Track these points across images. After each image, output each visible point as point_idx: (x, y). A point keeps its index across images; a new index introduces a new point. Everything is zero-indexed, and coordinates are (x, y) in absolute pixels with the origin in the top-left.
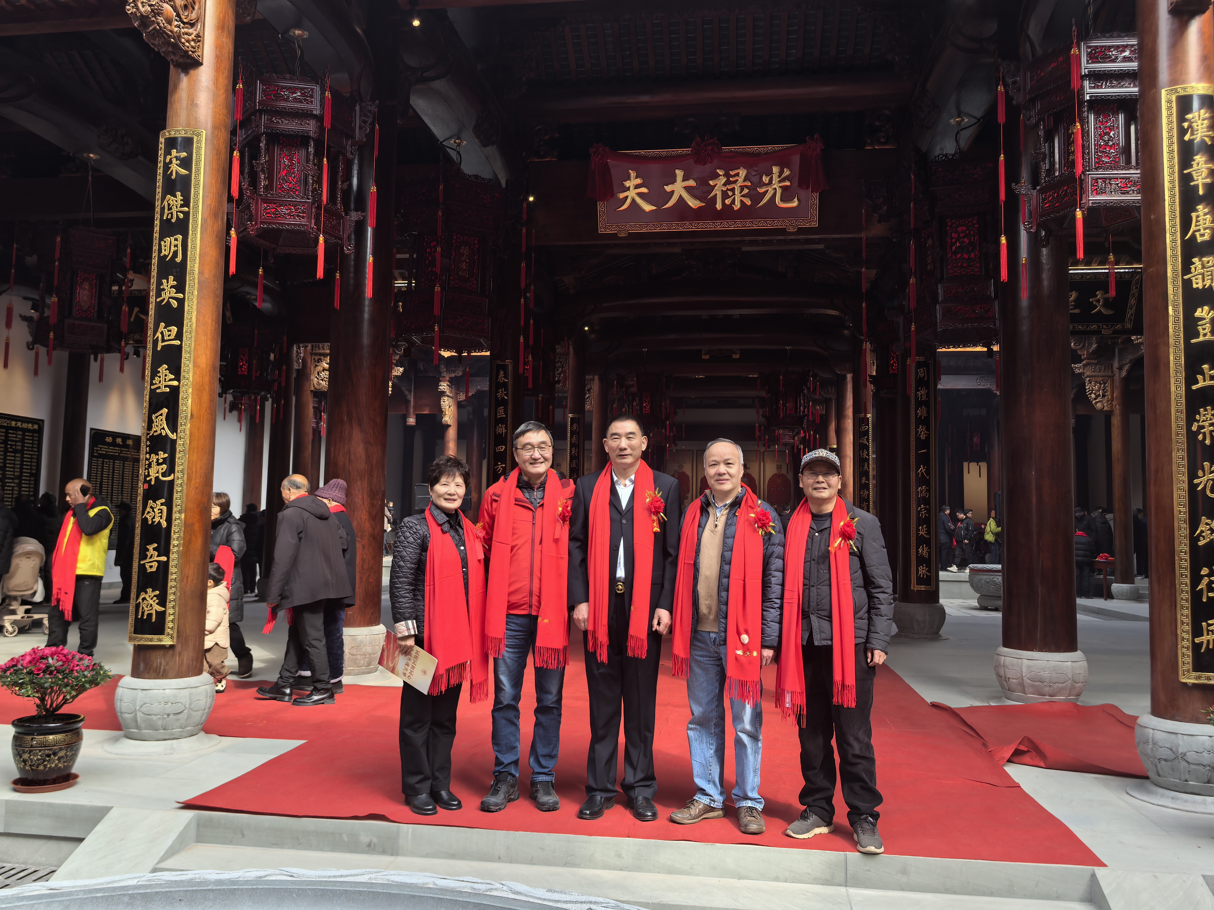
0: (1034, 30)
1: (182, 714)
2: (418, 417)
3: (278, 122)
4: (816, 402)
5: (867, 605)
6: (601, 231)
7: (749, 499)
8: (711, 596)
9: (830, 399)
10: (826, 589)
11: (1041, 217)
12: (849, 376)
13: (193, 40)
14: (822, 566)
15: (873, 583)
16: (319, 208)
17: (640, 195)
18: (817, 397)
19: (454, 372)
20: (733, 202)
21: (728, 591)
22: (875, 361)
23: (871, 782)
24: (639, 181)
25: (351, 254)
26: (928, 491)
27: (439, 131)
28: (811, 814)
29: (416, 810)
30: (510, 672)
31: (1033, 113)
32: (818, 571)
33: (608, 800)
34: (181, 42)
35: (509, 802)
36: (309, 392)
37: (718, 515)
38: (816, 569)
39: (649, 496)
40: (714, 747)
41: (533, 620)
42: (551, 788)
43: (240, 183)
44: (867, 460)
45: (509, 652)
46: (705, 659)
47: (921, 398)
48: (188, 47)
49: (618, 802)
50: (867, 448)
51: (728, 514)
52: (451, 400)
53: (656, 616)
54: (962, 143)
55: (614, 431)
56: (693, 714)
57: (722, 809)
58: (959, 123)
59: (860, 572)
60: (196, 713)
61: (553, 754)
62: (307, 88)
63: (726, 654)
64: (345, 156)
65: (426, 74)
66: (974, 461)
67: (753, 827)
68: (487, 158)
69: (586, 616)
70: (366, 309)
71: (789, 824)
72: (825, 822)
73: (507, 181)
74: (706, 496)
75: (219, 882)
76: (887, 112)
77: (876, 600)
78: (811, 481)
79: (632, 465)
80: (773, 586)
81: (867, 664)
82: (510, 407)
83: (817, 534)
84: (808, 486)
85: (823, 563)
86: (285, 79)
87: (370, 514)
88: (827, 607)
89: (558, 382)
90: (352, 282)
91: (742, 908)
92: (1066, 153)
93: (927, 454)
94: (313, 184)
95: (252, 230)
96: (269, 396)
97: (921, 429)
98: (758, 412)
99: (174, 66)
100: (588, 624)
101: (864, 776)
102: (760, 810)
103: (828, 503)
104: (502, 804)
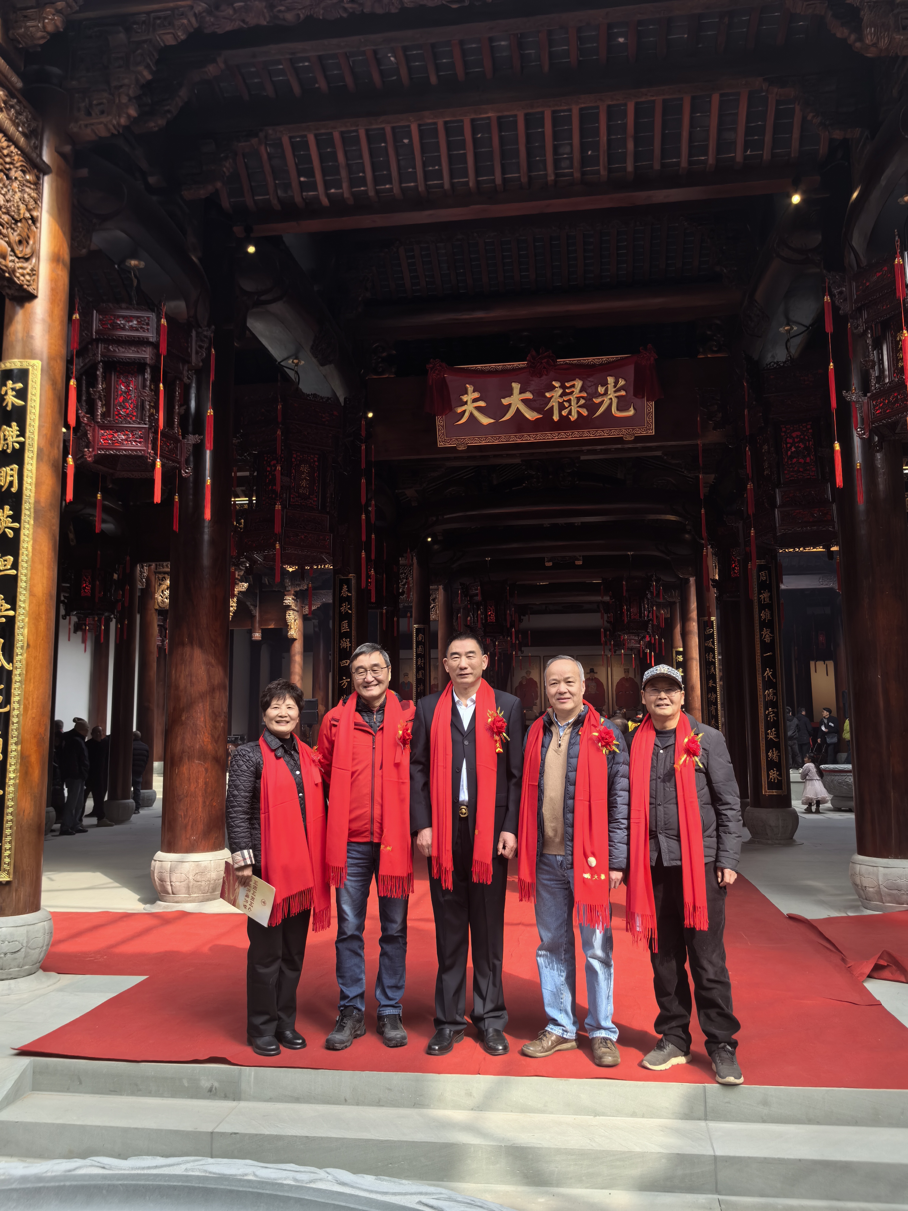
0: (857, 241)
1: (19, 953)
2: (264, 632)
3: (115, 351)
4: (659, 606)
5: (715, 823)
6: (440, 445)
7: (592, 718)
8: (556, 818)
9: (675, 603)
10: (673, 807)
11: (873, 423)
12: (692, 580)
13: (28, 274)
14: (668, 784)
15: (721, 800)
16: (156, 432)
17: (478, 408)
18: (661, 600)
19: (299, 585)
20: (570, 413)
21: (573, 812)
22: (717, 564)
23: (728, 1008)
24: (476, 395)
25: (189, 477)
26: (775, 694)
27: (277, 352)
28: (667, 1043)
29: (258, 1051)
30: (353, 901)
31: (860, 322)
32: (664, 789)
33: (457, 1032)
34: (15, 276)
35: (355, 1038)
36: (153, 611)
37: (561, 734)
38: (662, 788)
39: (491, 715)
40: (564, 974)
41: (377, 846)
42: (399, 1022)
43: (77, 411)
44: (714, 663)
45: (351, 881)
46: (552, 882)
47: (764, 601)
48: (23, 281)
49: (467, 1035)
50: (713, 651)
51: (572, 733)
52: (296, 613)
53: (501, 839)
54: (793, 351)
55: (454, 651)
56: (542, 940)
57: (575, 1040)
58: (788, 331)
59: (706, 789)
60: (33, 951)
61: (399, 985)
62: (143, 317)
63: (573, 877)
64: (181, 380)
65: (263, 298)
66: (820, 660)
67: (608, 1060)
68: (325, 376)
69: (430, 842)
70: (206, 530)
71: (645, 1054)
72: (683, 1051)
73: (345, 399)
74: (548, 715)
76: (718, 322)
77: (723, 817)
78: (653, 698)
79: (472, 684)
80: (619, 806)
81: (718, 884)
82: (353, 621)
83: (661, 751)
84: (651, 703)
85: (669, 781)
86: (121, 308)
87: (213, 736)
88: (676, 827)
89: (403, 593)
90: (191, 504)
91: (599, 1149)
92: (895, 359)
93: (773, 658)
94: (150, 409)
95: (90, 457)
96: (112, 616)
97: (766, 632)
98: (602, 617)
99: (10, 300)
100: (432, 851)
101: (720, 1001)
102: (615, 1040)
103: (670, 719)
104: (348, 1041)
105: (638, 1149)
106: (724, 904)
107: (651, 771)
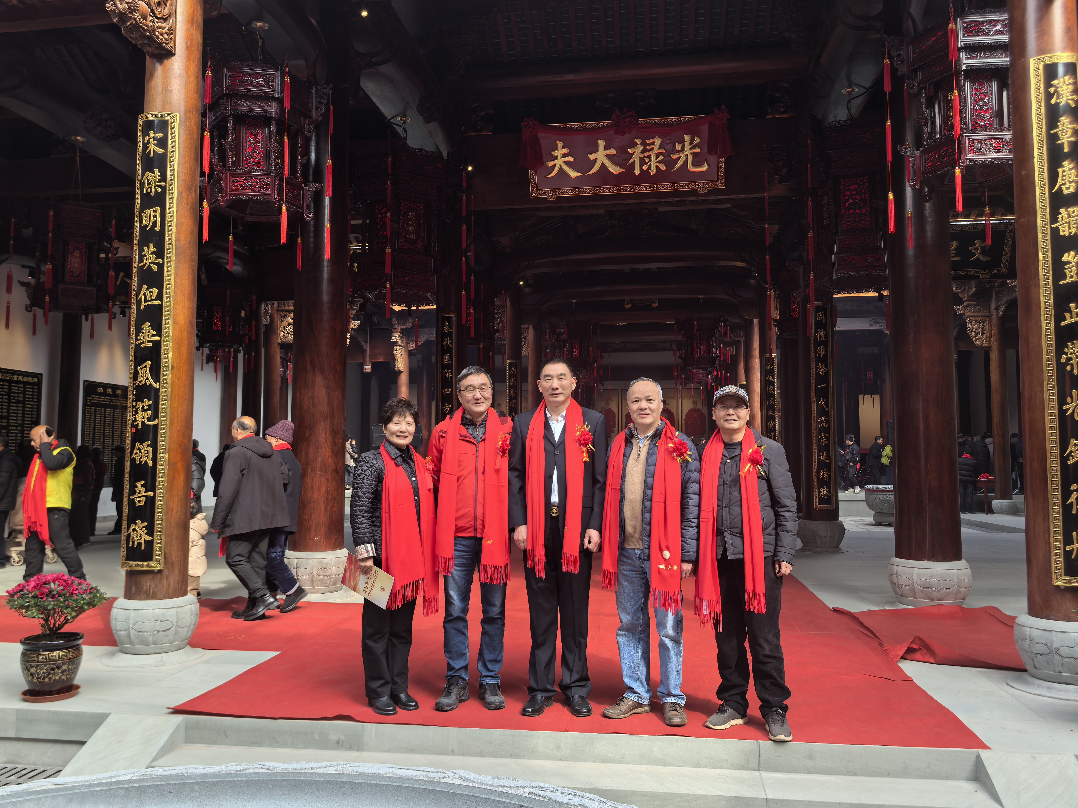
0: (915, 9)
1: (170, 631)
2: (374, 365)
3: (243, 105)
4: (726, 344)
5: (774, 522)
6: (533, 196)
7: (668, 432)
8: (635, 517)
9: (739, 342)
10: (737, 509)
11: (924, 174)
12: (756, 321)
13: (166, 33)
14: (734, 489)
15: (779, 503)
16: (281, 180)
17: (567, 163)
18: (727, 340)
19: (405, 324)
20: (650, 168)
21: (650, 512)
22: (778, 307)
23: (781, 679)
24: (565, 151)
25: (310, 221)
26: (827, 421)
27: (387, 110)
28: (728, 707)
29: (378, 711)
30: (459, 588)
31: (915, 83)
32: (730, 493)
33: (548, 699)
34: (155, 35)
35: (460, 702)
36: (276, 345)
37: (641, 445)
38: (728, 492)
39: (580, 429)
40: (640, 651)
41: (478, 541)
42: (498, 689)
43: (211, 160)
44: (773, 395)
45: (457, 570)
46: (631, 573)
47: (820, 339)
48: (162, 40)
49: (556, 701)
50: (773, 384)
51: (650, 444)
52: (402, 349)
53: (587, 535)
54: (853, 111)
55: (547, 373)
56: (621, 622)
57: (649, 705)
58: (850, 93)
59: (767, 494)
60: (182, 629)
61: (498, 659)
62: (268, 74)
63: (650, 568)
64: (303, 133)
65: (374, 60)
66: (868, 394)
67: (677, 720)
68: (430, 133)
69: (525, 537)
70: (326, 269)
71: (708, 717)
72: (740, 714)
73: (448, 153)
74: (630, 429)
75: (204, 775)
76: (786, 85)
77: (782, 518)
78: (722, 414)
79: (563, 402)
80: (690, 507)
81: (775, 574)
82: (454, 354)
83: (728, 461)
84: (720, 418)
85: (735, 486)
86: (249, 66)
87: (333, 451)
88: (739, 525)
89: (497, 331)
90: (312, 246)
91: (668, 792)
92: (946, 117)
93: (826, 389)
94: (275, 159)
95: (223, 201)
96: (241, 348)
97: (821, 366)
98: (675, 354)
99: (150, 57)
100: (527, 544)
101: (774, 674)
102: (682, 705)
103: (738, 433)
104: (455, 704)
105: (701, 793)
106: (780, 592)
107: (719, 477)
